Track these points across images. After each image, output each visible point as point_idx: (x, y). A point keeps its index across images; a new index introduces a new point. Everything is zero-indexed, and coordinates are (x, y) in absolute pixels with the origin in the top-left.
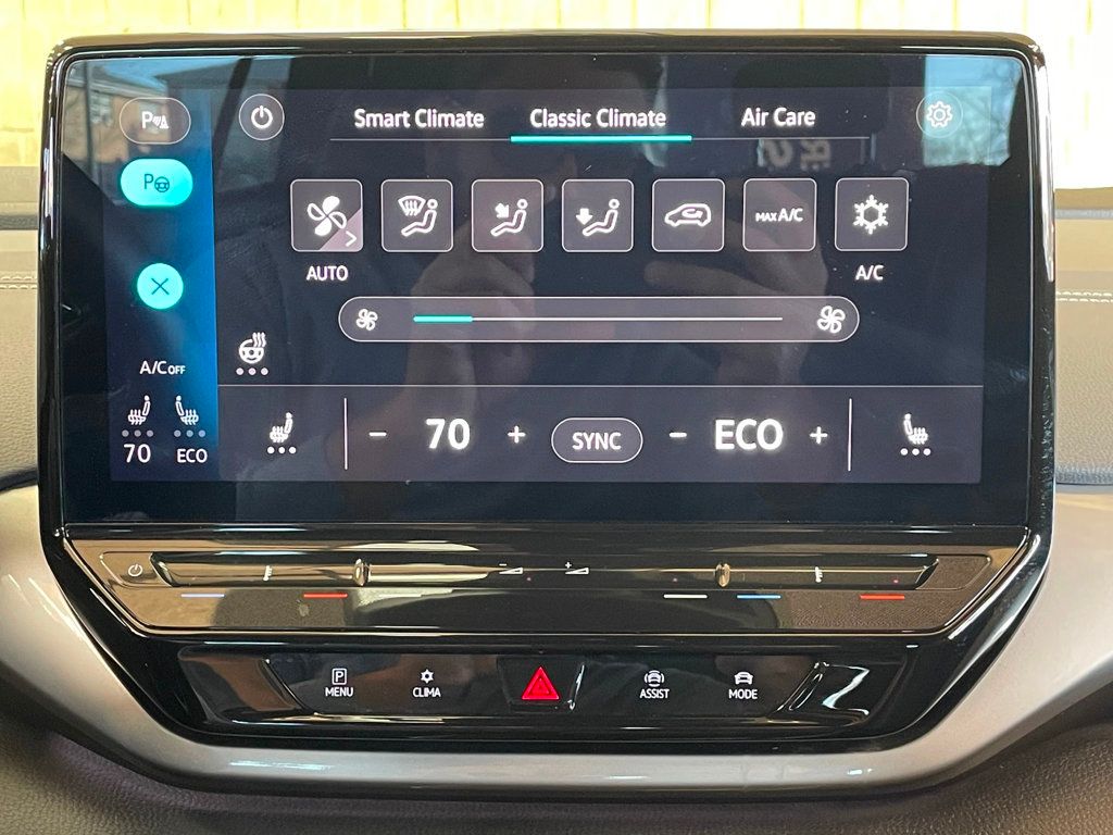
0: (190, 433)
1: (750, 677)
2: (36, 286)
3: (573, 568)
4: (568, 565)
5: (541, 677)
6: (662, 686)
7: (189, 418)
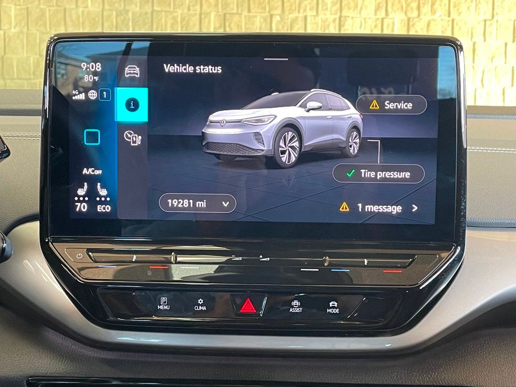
0: (103, 199)
1: (336, 304)
2: (40, 139)
3: (263, 258)
4: (261, 256)
5: (248, 302)
6: (299, 307)
7: (104, 192)
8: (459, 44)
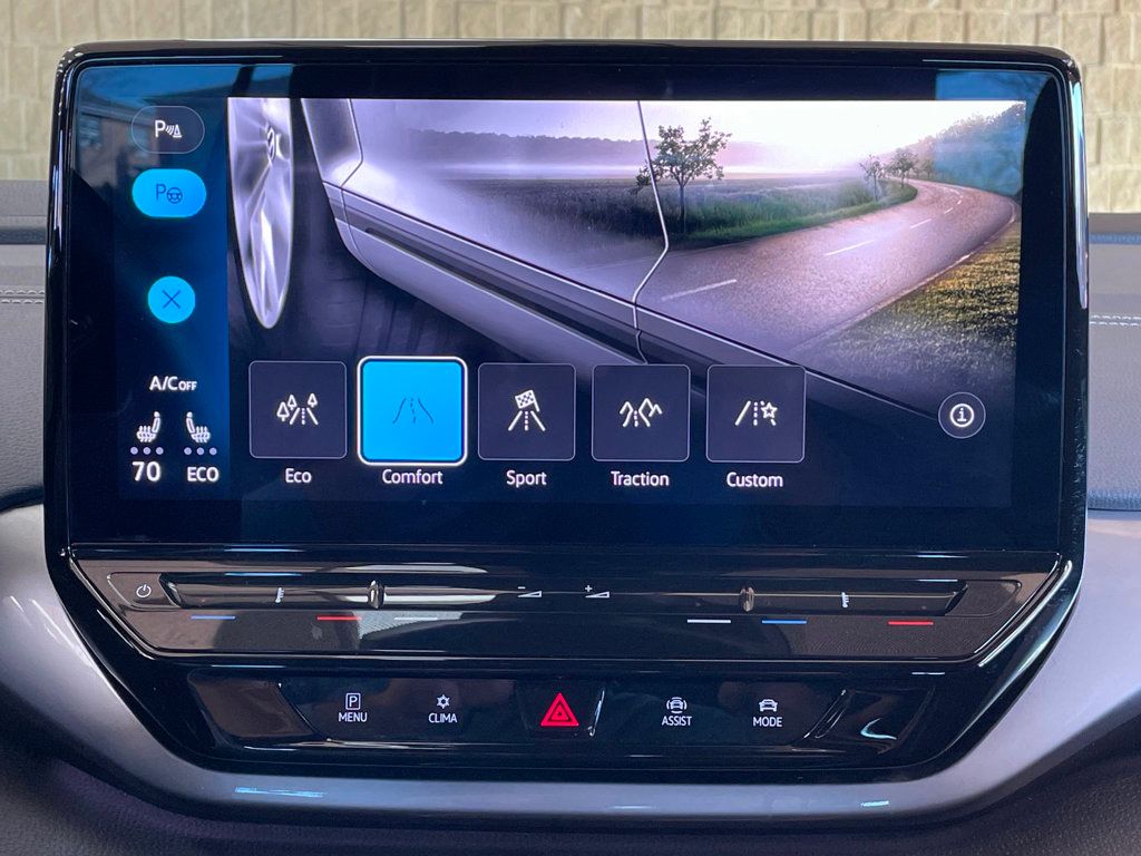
0: (200, 451)
1: (775, 704)
2: (43, 301)
3: (595, 591)
4: (589, 588)
5: (560, 703)
6: (685, 713)
7: (201, 435)
8: (1070, 64)
